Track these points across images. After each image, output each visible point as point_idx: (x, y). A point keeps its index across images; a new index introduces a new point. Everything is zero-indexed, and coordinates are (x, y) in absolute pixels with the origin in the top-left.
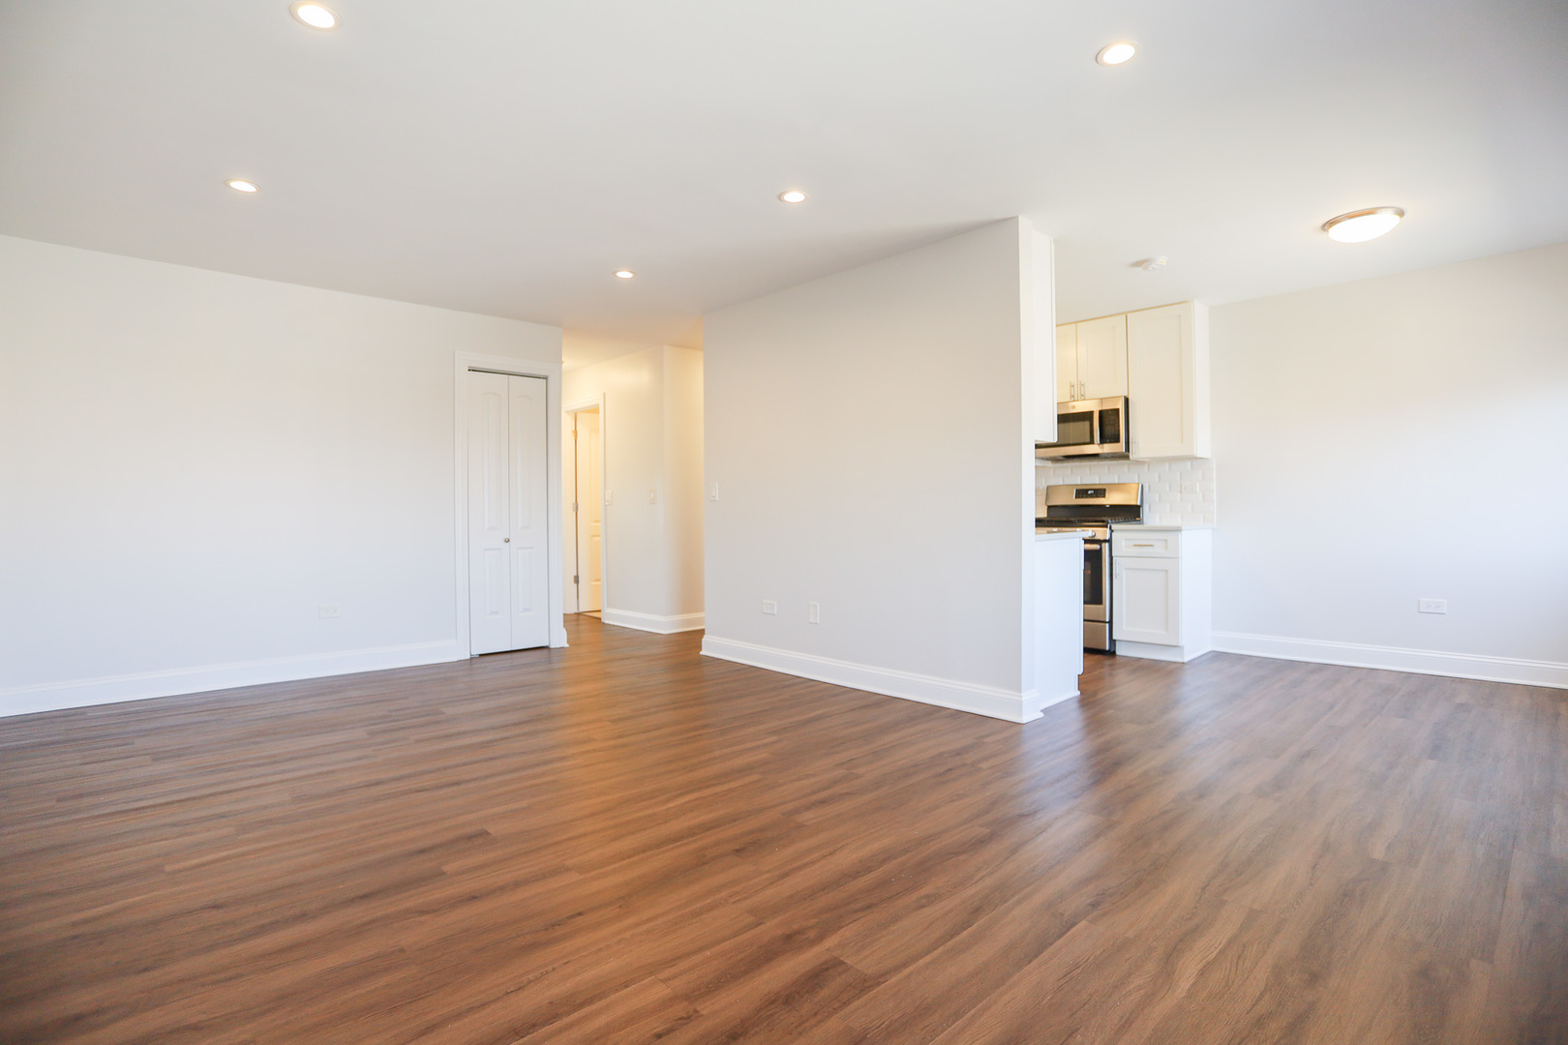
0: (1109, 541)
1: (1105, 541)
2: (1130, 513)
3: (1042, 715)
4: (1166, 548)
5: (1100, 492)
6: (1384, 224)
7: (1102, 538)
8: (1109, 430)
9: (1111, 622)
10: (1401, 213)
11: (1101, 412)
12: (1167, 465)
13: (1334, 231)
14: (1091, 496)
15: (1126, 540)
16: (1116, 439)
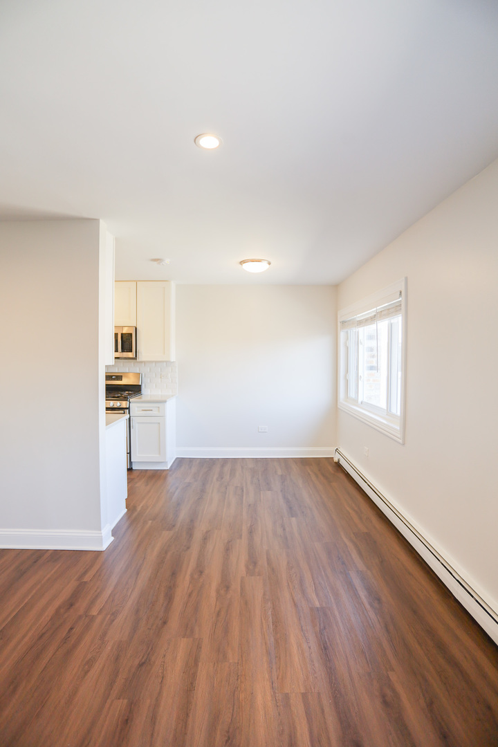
0: (129, 408)
1: (126, 408)
2: (136, 389)
3: (113, 538)
4: (159, 411)
5: (119, 378)
6: (260, 268)
7: (125, 407)
8: (126, 346)
10: (269, 264)
11: (122, 334)
12: (154, 364)
13: (245, 265)
14: (114, 379)
15: (138, 407)
16: (131, 351)
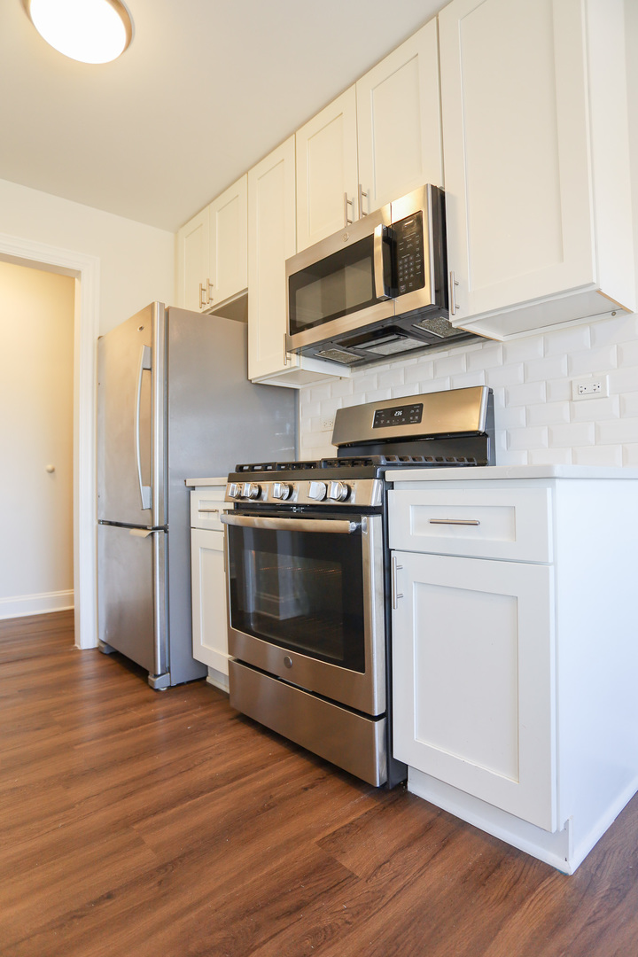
1: (372, 510)
5: (411, 412)
9: (387, 716)
14: (397, 422)
15: (417, 505)
